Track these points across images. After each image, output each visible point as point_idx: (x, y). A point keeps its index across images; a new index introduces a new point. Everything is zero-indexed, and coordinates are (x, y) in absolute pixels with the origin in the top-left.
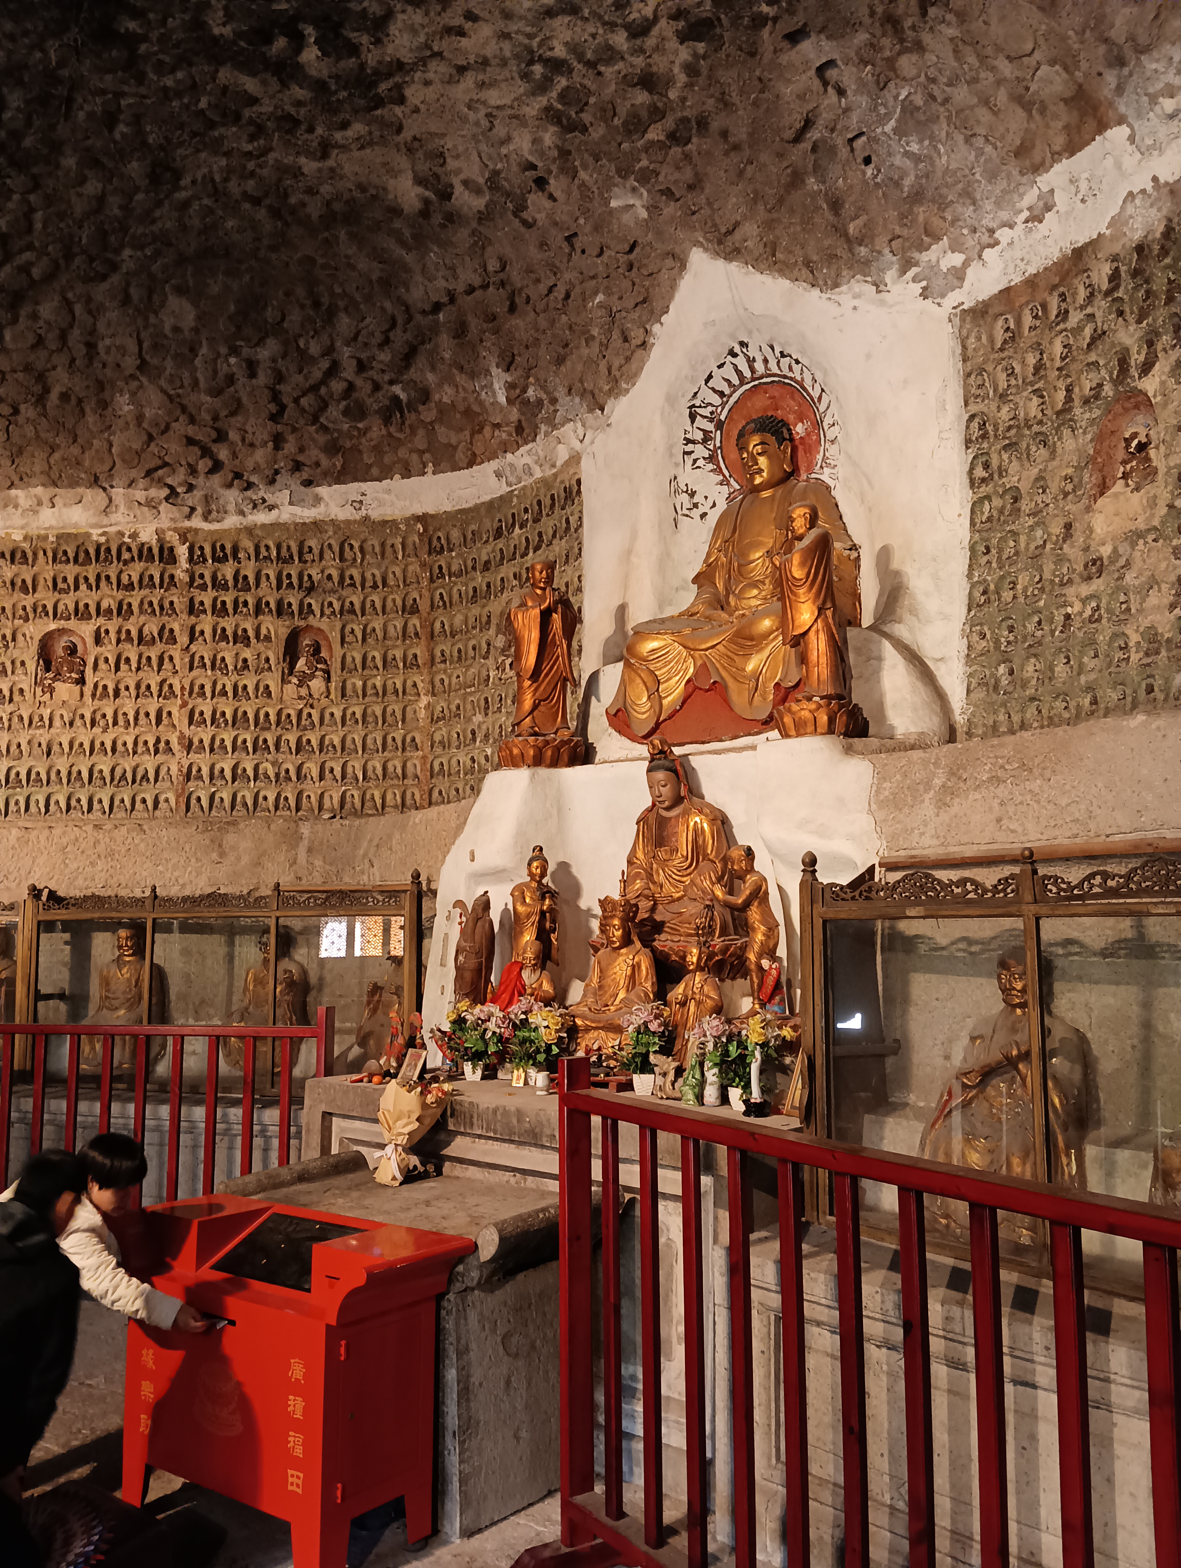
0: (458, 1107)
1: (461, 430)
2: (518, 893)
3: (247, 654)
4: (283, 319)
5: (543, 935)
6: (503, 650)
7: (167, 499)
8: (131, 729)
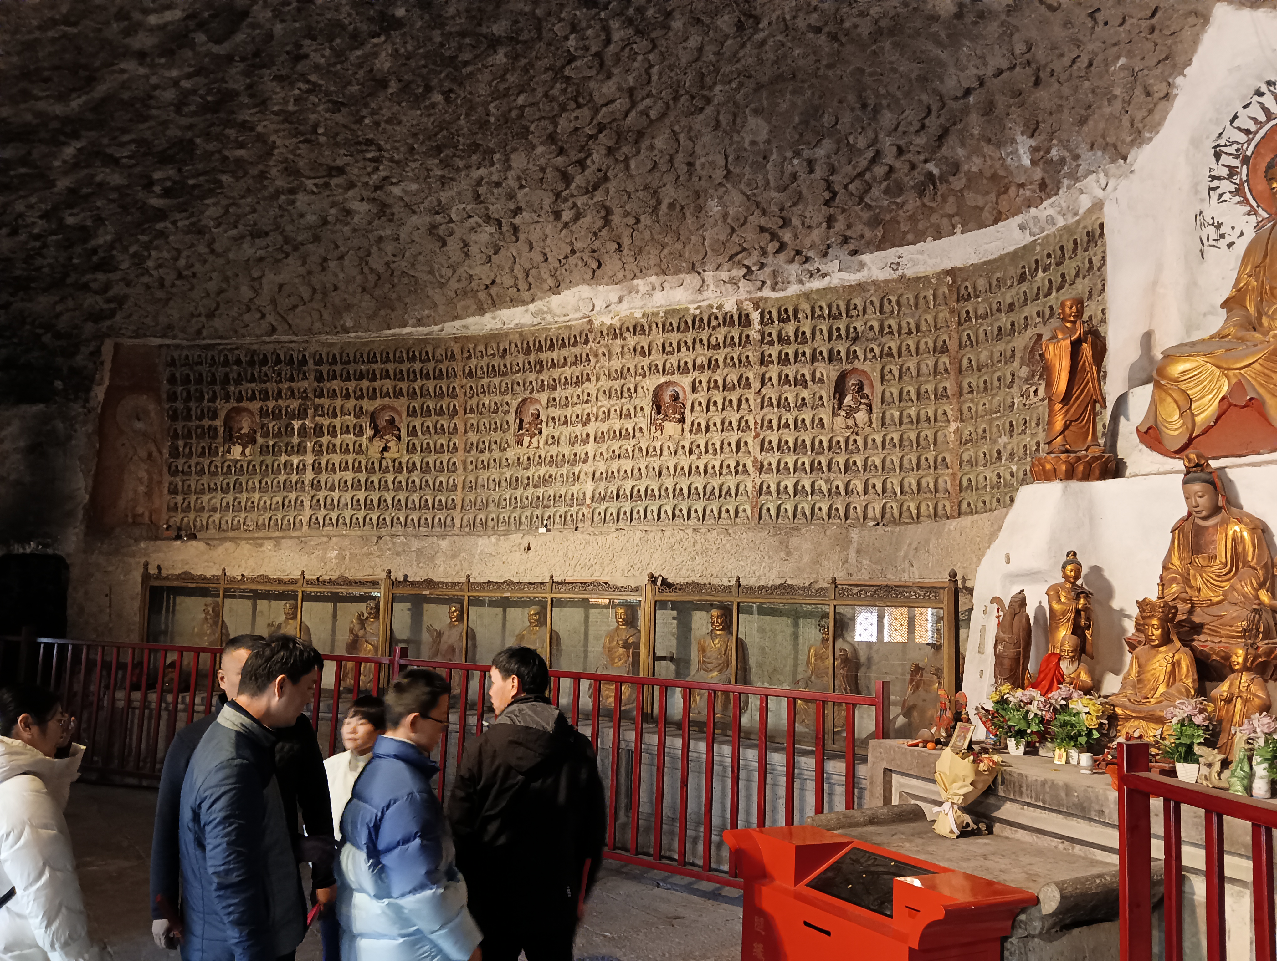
0: (1008, 777)
1: (987, 193)
2: (1054, 592)
3: (805, 394)
4: (836, 123)
5: (1077, 630)
6: (1027, 380)
7: (744, 277)
8: (718, 456)
